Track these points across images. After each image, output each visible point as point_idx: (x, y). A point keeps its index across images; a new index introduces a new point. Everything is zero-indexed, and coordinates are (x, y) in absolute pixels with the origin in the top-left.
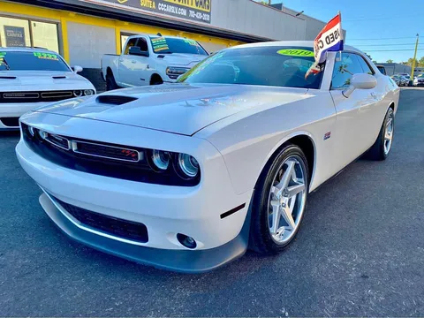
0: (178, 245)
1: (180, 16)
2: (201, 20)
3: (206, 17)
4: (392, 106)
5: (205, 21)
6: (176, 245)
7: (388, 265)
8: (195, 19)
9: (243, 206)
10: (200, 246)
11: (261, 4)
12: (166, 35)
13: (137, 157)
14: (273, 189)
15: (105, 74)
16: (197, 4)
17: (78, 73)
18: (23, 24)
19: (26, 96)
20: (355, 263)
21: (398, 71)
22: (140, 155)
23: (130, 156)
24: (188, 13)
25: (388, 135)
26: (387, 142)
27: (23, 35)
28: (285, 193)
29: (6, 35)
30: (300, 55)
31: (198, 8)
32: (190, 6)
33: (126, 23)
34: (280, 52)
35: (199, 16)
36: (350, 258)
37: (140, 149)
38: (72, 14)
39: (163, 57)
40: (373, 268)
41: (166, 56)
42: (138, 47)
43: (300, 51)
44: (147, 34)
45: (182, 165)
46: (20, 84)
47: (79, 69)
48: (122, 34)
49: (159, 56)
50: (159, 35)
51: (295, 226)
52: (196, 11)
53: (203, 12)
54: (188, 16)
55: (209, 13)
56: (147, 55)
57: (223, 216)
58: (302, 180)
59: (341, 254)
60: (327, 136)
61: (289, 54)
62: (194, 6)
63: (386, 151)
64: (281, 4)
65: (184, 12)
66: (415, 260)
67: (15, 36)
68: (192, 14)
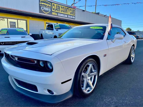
0: (48, 93)
1: (65, 17)
2: (72, 18)
3: (73, 17)
4: (134, 45)
5: (73, 19)
6: (47, 93)
7: (126, 103)
8: (70, 18)
9: (71, 80)
10: (55, 94)
11: (92, 13)
12: (60, 23)
13: (35, 62)
14: (83, 74)
15: (40, 36)
16: (71, 13)
17: (30, 36)
18: (16, 21)
19: (12, 43)
20: (114, 101)
21: (141, 34)
22: (36, 62)
23: (33, 62)
24: (68, 16)
25: (133, 56)
26: (133, 58)
27: (15, 24)
28: (89, 75)
29: (10, 24)
30: (97, 28)
31: (71, 15)
32: (68, 14)
33: (48, 20)
34: (91, 28)
35: (71, 17)
36: (112, 99)
37: (36, 60)
38: (31, 17)
39: (58, 30)
40: (120, 103)
41: (59, 30)
42: (50, 27)
43: (97, 27)
44: (53, 23)
45: (49, 65)
46: (11, 39)
47: (31, 34)
48: (46, 23)
49: (57, 30)
50: (57, 23)
51: (93, 87)
52: (70, 15)
53: (72, 16)
54: (68, 17)
55: (75, 16)
56: (53, 30)
57: (62, 83)
58: (96, 71)
59: (109, 98)
60: (105, 55)
61: (94, 28)
62: (70, 14)
63: (132, 61)
64: (99, 13)
65: (67, 16)
66: (137, 101)
67: (13, 25)
68: (69, 16)
